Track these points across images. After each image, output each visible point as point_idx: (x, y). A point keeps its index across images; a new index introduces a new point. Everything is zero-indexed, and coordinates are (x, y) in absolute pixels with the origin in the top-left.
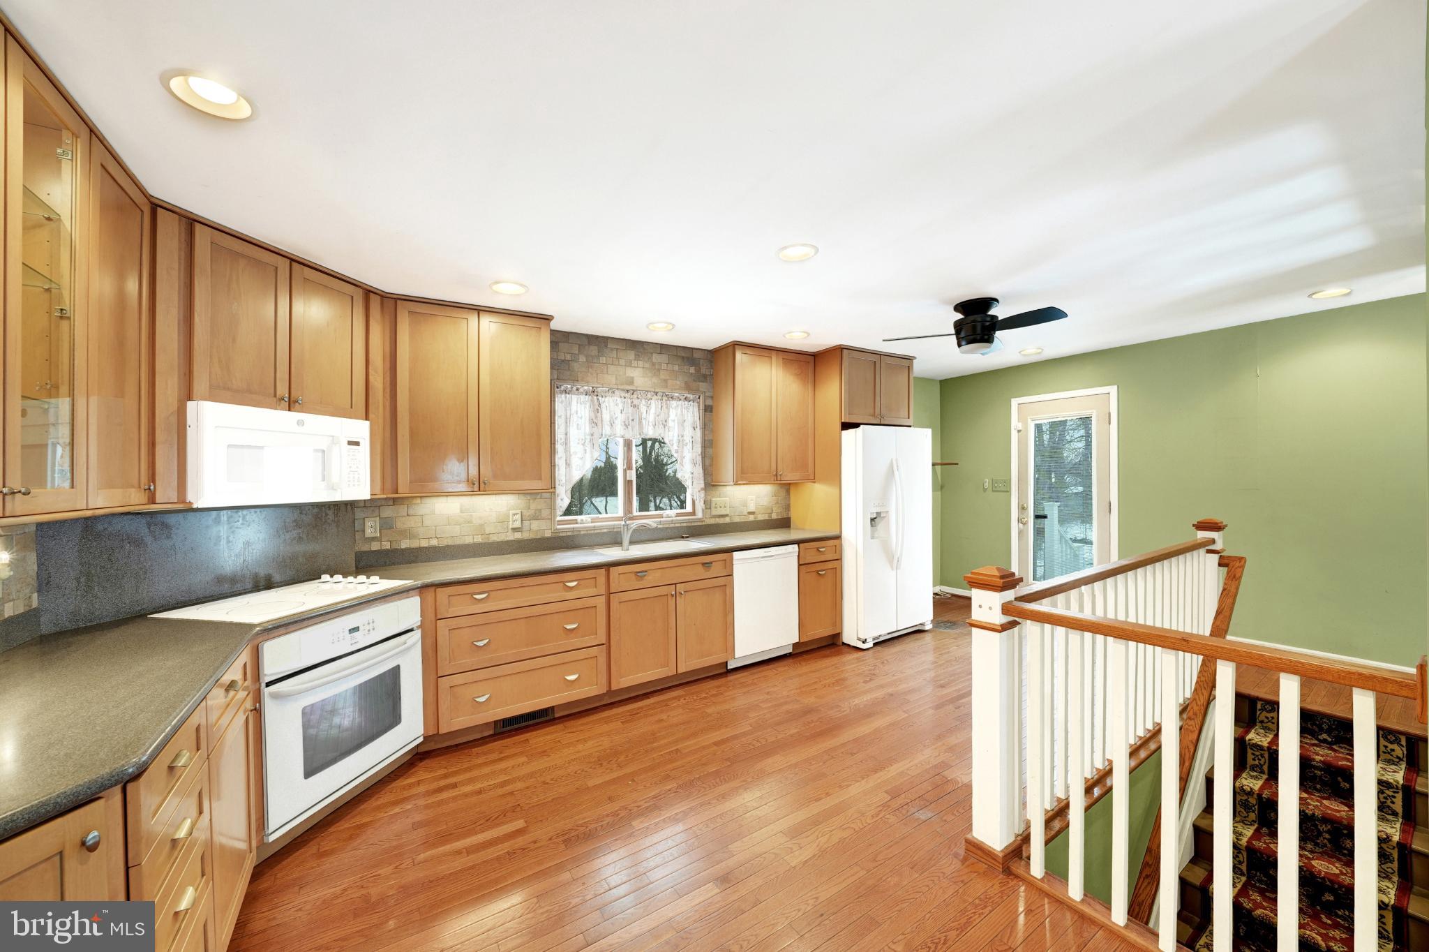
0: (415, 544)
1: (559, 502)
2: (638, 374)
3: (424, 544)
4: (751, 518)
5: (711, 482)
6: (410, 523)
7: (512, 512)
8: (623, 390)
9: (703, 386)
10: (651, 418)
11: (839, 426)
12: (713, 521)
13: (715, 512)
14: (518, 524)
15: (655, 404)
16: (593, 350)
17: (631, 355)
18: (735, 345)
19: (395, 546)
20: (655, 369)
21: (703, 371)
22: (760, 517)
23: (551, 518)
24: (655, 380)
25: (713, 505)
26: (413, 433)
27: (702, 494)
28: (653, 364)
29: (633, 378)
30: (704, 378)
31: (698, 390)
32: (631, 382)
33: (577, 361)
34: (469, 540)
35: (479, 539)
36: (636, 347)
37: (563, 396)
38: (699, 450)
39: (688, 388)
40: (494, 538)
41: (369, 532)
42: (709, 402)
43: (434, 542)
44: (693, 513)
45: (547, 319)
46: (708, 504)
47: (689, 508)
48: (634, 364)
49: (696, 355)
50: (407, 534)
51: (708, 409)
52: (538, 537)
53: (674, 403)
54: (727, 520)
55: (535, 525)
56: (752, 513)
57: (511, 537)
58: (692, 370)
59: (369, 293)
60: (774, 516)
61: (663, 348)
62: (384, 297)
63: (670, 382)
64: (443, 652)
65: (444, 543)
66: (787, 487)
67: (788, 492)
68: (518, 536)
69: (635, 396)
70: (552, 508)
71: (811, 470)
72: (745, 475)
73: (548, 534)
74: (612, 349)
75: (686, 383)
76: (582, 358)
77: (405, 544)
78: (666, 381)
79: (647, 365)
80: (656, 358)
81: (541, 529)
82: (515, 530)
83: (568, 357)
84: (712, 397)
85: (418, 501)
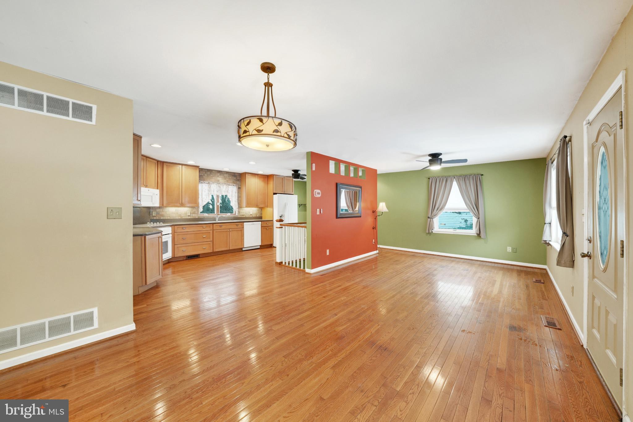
0: (164, 218)
1: (200, 210)
2: (220, 179)
3: (167, 218)
4: (251, 216)
5: (240, 207)
6: (163, 213)
7: (188, 212)
8: (216, 183)
9: (238, 182)
10: (224, 190)
11: (273, 194)
12: (240, 216)
13: (241, 214)
14: (189, 215)
15: (225, 186)
16: (209, 173)
17: (219, 174)
18: (245, 173)
19: (160, 218)
20: (225, 178)
21: (238, 178)
22: (254, 216)
23: (198, 214)
24: (225, 181)
25: (240, 212)
26: (167, 192)
27: (238, 209)
28: (224, 177)
29: (219, 180)
30: (238, 180)
31: (236, 183)
32: (219, 181)
33: (205, 175)
34: (177, 218)
35: (179, 218)
36: (220, 172)
37: (201, 184)
38: (237, 198)
39: (234, 183)
40: (183, 218)
41: (154, 215)
42: (239, 186)
43: (169, 218)
44: (235, 214)
45: (198, 167)
46: (239, 212)
47: (234, 213)
48: (219, 176)
49: (236, 174)
50: (163, 216)
51: (239, 188)
52: (195, 218)
53: (230, 186)
54: (244, 216)
55: (194, 215)
56: (252, 215)
57: (187, 217)
58: (235, 178)
59: (158, 161)
60: (258, 216)
61: (227, 173)
62: (161, 162)
63: (229, 181)
64: (176, 239)
65: (171, 218)
66: (262, 208)
67: (262, 210)
68: (189, 217)
69: (220, 184)
70: (198, 211)
71: (267, 204)
72: (249, 205)
73: (197, 217)
74: (214, 173)
75: (233, 182)
76: (206, 175)
77: (162, 218)
78: (228, 181)
79: (223, 177)
80: (225, 175)
81: (195, 216)
82: (189, 216)
83: (202, 175)
84: (240, 185)
85: (165, 208)
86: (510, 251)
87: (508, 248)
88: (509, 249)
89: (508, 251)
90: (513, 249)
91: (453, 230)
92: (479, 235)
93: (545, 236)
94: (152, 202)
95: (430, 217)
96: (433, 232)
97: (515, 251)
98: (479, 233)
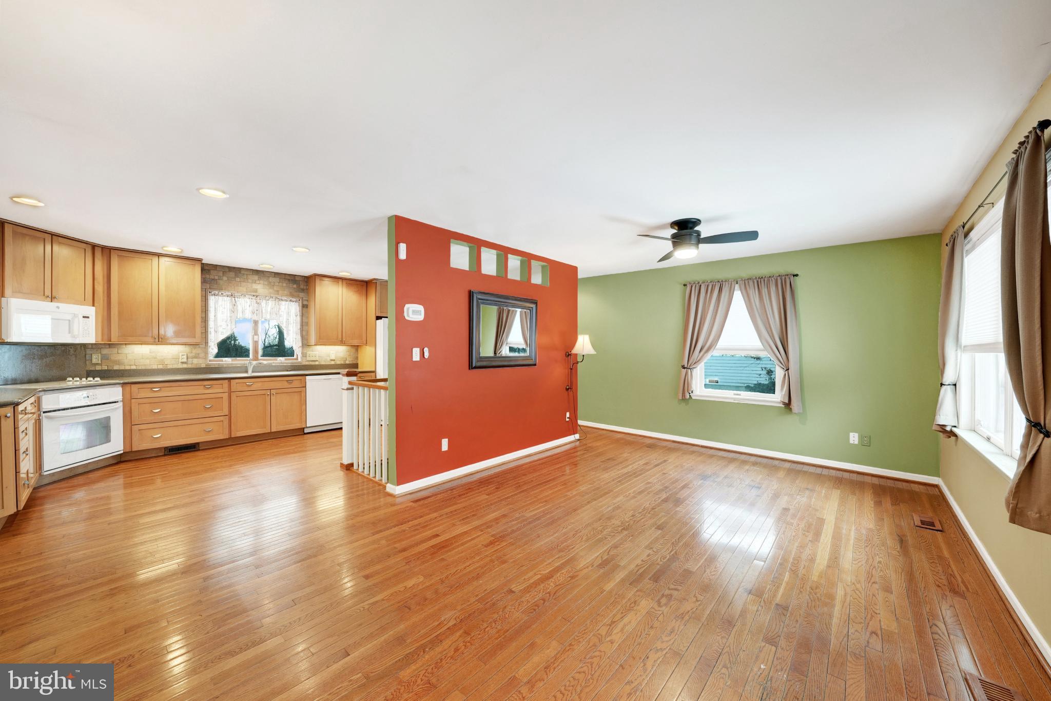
0: (122, 368)
1: (210, 351)
2: (260, 287)
3: (128, 368)
4: (333, 363)
5: (305, 344)
6: (113, 357)
7: (180, 354)
8: (249, 295)
9: (302, 295)
10: (269, 310)
11: (375, 318)
12: (307, 363)
13: (309, 359)
14: (185, 360)
15: (271, 303)
16: (232, 274)
17: (256, 277)
18: (316, 276)
19: (110, 368)
20: (271, 285)
21: (302, 287)
22: (338, 363)
23: (206, 357)
24: (271, 291)
25: (308, 355)
26: (120, 314)
27: (300, 349)
28: (270, 283)
29: (257, 289)
30: (303, 290)
31: (298, 296)
32: (256, 291)
33: (222, 279)
34: (155, 367)
35: (160, 367)
36: (259, 273)
37: (213, 297)
38: (299, 327)
39: (292, 295)
40: (169, 367)
41: (94, 361)
42: (305, 303)
44: (297, 359)
45: (199, 260)
46: (304, 355)
47: (295, 357)
48: (258, 282)
49: (297, 279)
50: (118, 362)
51: (305, 307)
52: (198, 367)
53: (284, 303)
54: (317, 363)
55: (195, 361)
56: (334, 360)
57: (180, 366)
58: (295, 286)
59: (94, 247)
60: (347, 362)
61: (277, 274)
62: (103, 248)
63: (280, 292)
64: (135, 414)
65: (140, 368)
66: (357, 348)
67: (357, 350)
68: (185, 366)
69: (258, 298)
70: (206, 353)
71: (365, 339)
72: (324, 341)
73: (203, 366)
74: (244, 274)
75: (291, 293)
76: (225, 278)
77: (116, 367)
78: (277, 291)
79: (266, 283)
80: (272, 279)
81: (200, 363)
82: (183, 363)
83: (216, 278)
84: (307, 300)
85: (124, 346)
86: (856, 442)
87: (851, 434)
88: (854, 438)
89: (851, 442)
90: (861, 438)
91: (735, 394)
92: (788, 405)
93: (941, 414)
94: (69, 333)
95: (686, 366)
96: (693, 398)
97: (866, 441)
98: (787, 401)
